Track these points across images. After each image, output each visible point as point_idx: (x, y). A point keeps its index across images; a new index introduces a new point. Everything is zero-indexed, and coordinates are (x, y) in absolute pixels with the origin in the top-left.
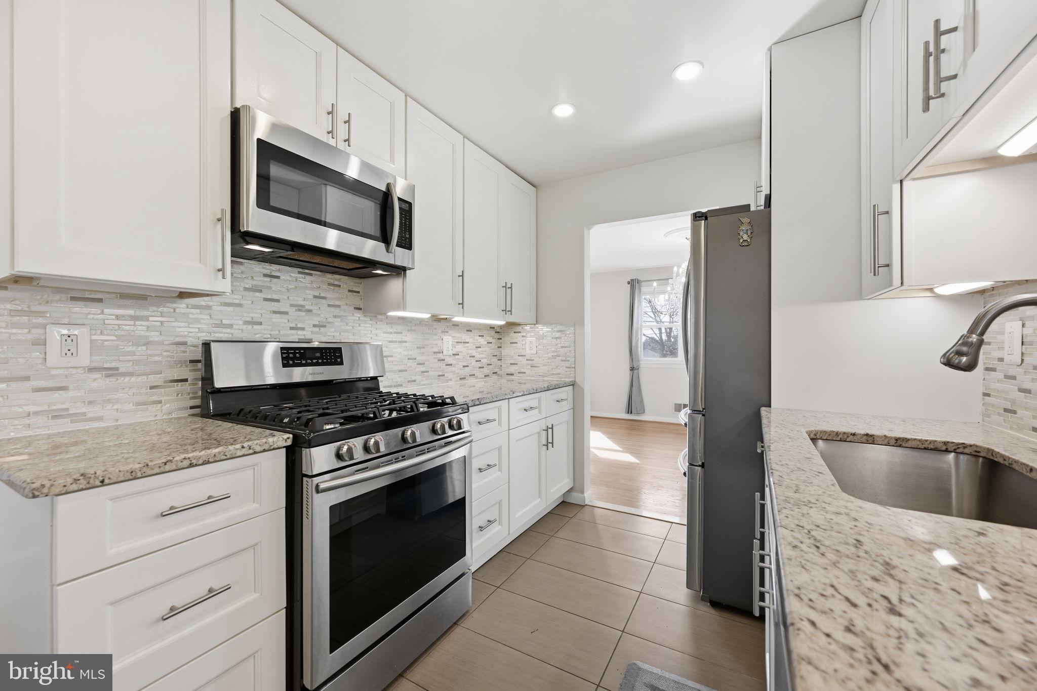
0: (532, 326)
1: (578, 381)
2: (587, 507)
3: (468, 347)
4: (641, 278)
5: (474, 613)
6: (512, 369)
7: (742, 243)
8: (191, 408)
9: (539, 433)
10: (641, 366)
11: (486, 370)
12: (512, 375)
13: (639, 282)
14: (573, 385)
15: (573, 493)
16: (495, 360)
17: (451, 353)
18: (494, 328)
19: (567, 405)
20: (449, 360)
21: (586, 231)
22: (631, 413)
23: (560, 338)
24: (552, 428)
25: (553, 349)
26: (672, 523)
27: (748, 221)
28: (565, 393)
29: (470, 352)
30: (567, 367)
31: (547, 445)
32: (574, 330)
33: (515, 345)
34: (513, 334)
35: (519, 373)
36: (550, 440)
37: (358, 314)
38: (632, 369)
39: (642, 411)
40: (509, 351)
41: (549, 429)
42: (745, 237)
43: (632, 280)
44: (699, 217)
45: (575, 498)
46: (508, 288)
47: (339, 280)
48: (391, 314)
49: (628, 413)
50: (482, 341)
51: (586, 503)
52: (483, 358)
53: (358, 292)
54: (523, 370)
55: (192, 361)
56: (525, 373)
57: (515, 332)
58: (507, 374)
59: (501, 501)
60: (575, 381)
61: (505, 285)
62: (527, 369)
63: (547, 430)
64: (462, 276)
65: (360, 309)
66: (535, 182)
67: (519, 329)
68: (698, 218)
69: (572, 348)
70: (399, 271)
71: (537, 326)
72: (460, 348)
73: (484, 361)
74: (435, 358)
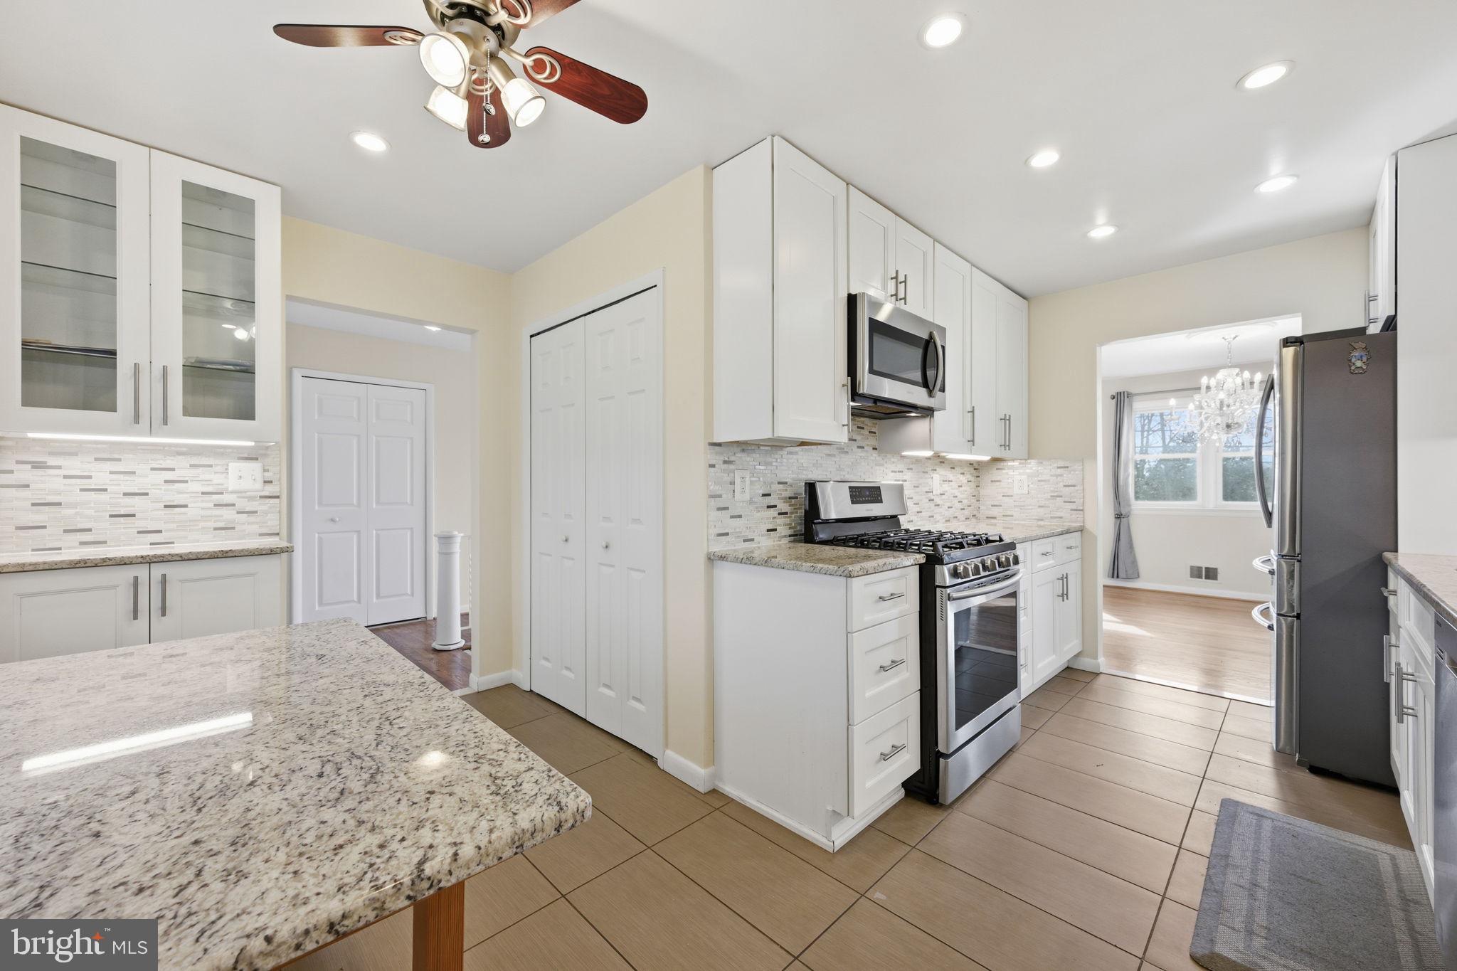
0: (1022, 461)
1: (1088, 525)
2: (1102, 675)
3: (951, 486)
4: (1133, 391)
5: (1024, 746)
6: (995, 512)
7: (1354, 370)
8: (790, 536)
9: (1053, 582)
10: (1132, 512)
11: (967, 512)
12: (995, 518)
13: (1129, 395)
14: (1081, 531)
15: (1082, 659)
16: (974, 500)
17: (939, 492)
18: (972, 464)
19: (1076, 554)
20: (938, 501)
21: (1098, 348)
22: (1118, 577)
23: (1061, 475)
24: (1066, 578)
25: (1052, 489)
26: (1231, 699)
27: (1364, 345)
28: (1074, 539)
29: (953, 491)
30: (1072, 510)
31: (1063, 596)
32: (1083, 465)
33: (998, 483)
34: (995, 472)
35: (1004, 516)
36: (1065, 593)
37: (875, 454)
38: (1119, 516)
39: (1136, 576)
40: (991, 492)
41: (1064, 578)
42: (1359, 364)
43: (1119, 394)
44: (1292, 342)
45: (1085, 664)
46: (1006, 419)
47: (863, 422)
48: (905, 453)
49: (1113, 577)
50: (963, 479)
51: (1101, 671)
52: (964, 499)
53: (875, 433)
54: (1009, 513)
55: (790, 498)
56: (1012, 516)
57: (997, 469)
58: (987, 518)
59: (1027, 647)
60: (1083, 526)
61: (1003, 418)
62: (1015, 511)
63: (1063, 580)
64: (973, 412)
65: (876, 449)
66: (1025, 293)
67: (1002, 464)
68: (1289, 344)
69: (1079, 487)
70: (928, 412)
71: (1029, 461)
72: (946, 487)
73: (965, 502)
74: (927, 498)
